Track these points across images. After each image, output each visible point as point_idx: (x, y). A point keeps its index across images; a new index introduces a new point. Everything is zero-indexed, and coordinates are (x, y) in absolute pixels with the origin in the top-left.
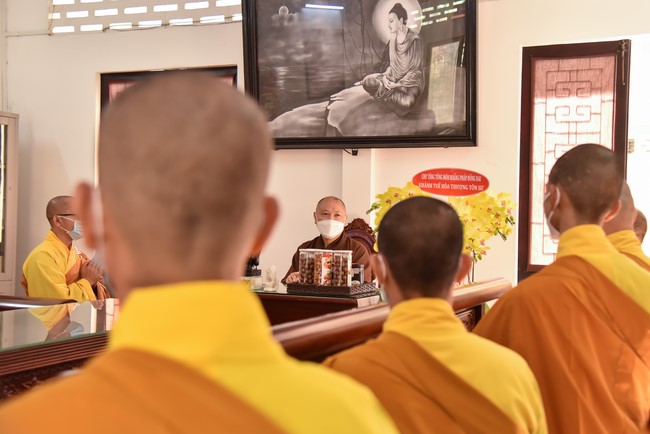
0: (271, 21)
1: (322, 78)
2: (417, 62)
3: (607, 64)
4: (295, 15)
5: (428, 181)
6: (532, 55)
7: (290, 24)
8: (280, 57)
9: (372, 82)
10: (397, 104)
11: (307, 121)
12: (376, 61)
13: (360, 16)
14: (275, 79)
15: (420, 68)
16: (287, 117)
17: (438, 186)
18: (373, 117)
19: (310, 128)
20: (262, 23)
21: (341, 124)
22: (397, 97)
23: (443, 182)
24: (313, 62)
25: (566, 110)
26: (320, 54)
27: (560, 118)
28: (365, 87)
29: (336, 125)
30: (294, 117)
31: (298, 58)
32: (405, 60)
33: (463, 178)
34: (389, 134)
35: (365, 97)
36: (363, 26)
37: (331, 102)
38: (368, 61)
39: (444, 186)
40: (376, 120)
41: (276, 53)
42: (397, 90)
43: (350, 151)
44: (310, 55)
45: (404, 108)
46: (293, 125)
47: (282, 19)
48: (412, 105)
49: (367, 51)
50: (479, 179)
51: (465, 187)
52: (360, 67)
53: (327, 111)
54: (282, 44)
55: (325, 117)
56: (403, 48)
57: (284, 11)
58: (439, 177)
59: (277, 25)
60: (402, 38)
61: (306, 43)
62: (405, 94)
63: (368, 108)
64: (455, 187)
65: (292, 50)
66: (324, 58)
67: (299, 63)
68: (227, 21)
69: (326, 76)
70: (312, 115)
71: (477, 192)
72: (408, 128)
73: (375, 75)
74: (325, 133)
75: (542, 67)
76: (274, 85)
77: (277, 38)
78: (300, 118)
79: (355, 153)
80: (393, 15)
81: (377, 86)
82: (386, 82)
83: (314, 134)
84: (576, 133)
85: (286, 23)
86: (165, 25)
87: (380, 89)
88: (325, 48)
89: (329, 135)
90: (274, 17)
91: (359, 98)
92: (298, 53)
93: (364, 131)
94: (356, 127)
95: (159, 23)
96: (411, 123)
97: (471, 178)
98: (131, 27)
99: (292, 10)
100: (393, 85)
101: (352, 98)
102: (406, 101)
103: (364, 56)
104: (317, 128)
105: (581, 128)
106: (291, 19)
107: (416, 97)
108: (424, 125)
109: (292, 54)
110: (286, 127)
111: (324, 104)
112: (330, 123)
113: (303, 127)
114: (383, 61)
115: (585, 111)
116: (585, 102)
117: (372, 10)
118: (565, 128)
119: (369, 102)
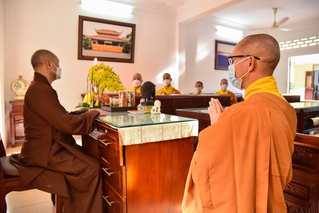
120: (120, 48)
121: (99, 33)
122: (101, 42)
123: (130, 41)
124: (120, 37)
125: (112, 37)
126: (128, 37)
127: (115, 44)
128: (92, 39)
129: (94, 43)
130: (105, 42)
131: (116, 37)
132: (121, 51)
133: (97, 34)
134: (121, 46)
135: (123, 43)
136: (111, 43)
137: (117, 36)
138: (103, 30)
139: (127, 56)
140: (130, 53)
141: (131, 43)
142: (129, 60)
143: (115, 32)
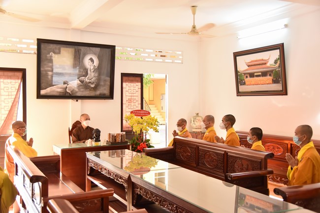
0: (46, 57)
2: (96, 75)
3: (139, 79)
5: (134, 113)
6: (123, 75)
8: (50, 69)
9: (82, 80)
10: (90, 86)
11: (59, 90)
12: (84, 74)
13: (79, 59)
14: (48, 76)
15: (97, 77)
16: (51, 88)
18: (82, 90)
19: (60, 92)
20: (43, 57)
21: (71, 92)
22: (90, 84)
25: (131, 90)
27: (129, 92)
28: (80, 81)
29: (69, 92)
30: (54, 89)
32: (93, 74)
33: (144, 112)
34: (87, 95)
36: (80, 63)
37: (68, 85)
39: (138, 114)
41: (48, 67)
42: (90, 82)
43: (75, 100)
45: (92, 88)
46: (54, 91)
47: (51, 56)
50: (148, 112)
51: (144, 114)
53: (67, 87)
54: (51, 64)
55: (66, 89)
56: (92, 70)
57: (52, 54)
58: (137, 112)
59: (49, 58)
60: (92, 68)
62: (92, 84)
63: (81, 87)
64: (142, 114)
70: (61, 88)
71: (147, 115)
72: (92, 94)
73: (83, 78)
74: (65, 94)
75: (124, 78)
76: (47, 78)
77: (49, 62)
78: (56, 89)
79: (77, 101)
80: (90, 61)
81: (84, 81)
82: (87, 80)
83: (61, 94)
85: (52, 58)
89: (66, 95)
90: (48, 55)
91: (78, 84)
93: (79, 94)
94: (76, 93)
96: (94, 92)
97: (146, 112)
99: (55, 54)
100: (89, 81)
101: (75, 84)
102: (93, 86)
104: (63, 92)
105: (134, 95)
106: (54, 57)
107: (96, 85)
108: (98, 93)
110: (51, 92)
111: (65, 85)
112: (67, 91)
113: (57, 92)
115: (135, 91)
116: (135, 88)
117: (83, 58)
118: (130, 95)
119: (81, 85)
120: (269, 78)
121: (249, 66)
122: (252, 75)
123: (279, 67)
124: (268, 65)
125: (261, 66)
126: (276, 62)
127: (264, 74)
128: (245, 74)
129: (247, 77)
130: (255, 74)
131: (264, 66)
132: (271, 82)
133: (247, 68)
134: (270, 75)
135: (272, 71)
136: (260, 74)
137: (266, 64)
138: (252, 62)
139: (278, 87)
140: (281, 82)
141: (280, 69)
142: (281, 91)
143: (262, 60)
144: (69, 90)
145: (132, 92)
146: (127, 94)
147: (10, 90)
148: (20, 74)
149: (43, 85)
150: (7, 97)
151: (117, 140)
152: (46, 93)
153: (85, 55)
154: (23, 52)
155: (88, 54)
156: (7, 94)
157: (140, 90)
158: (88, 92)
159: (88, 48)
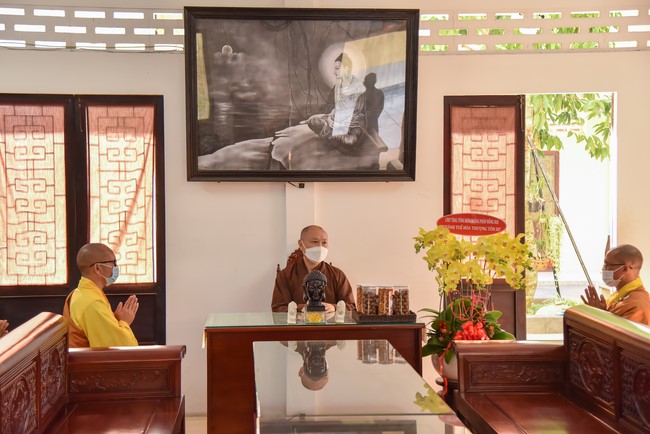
0: (213, 58)
1: (267, 115)
2: (361, 106)
3: (509, 113)
4: (240, 55)
5: (451, 224)
6: (451, 103)
7: (235, 63)
8: (222, 93)
9: (317, 122)
10: (341, 142)
11: (250, 155)
12: (321, 103)
13: (306, 61)
14: (217, 114)
15: (363, 112)
16: (228, 150)
17: (460, 228)
18: (317, 153)
21: (285, 159)
22: (341, 136)
23: (465, 224)
24: (257, 99)
25: (479, 151)
26: (264, 94)
27: (474, 157)
28: (310, 126)
29: (280, 159)
30: (236, 151)
31: (241, 96)
32: (349, 104)
33: (483, 221)
35: (309, 135)
36: (309, 70)
37: (276, 138)
38: (314, 103)
39: (465, 228)
40: (320, 156)
41: (218, 89)
43: (297, 184)
44: (255, 94)
45: (348, 146)
47: (225, 57)
48: (355, 143)
49: (312, 93)
50: (497, 222)
51: (484, 229)
52: (306, 108)
53: (271, 146)
54: (224, 81)
55: (270, 152)
56: (348, 93)
57: (227, 50)
58: (462, 220)
59: (220, 62)
60: (347, 84)
61: (251, 82)
62: (348, 134)
63: (313, 145)
64: (476, 228)
65: (236, 88)
66: (269, 97)
67: (243, 100)
68: (148, 50)
69: (271, 113)
70: (255, 149)
71: (495, 232)
73: (320, 116)
74: (268, 167)
75: (458, 113)
76: (217, 120)
77: (219, 74)
78: (243, 152)
79: (302, 186)
80: (339, 63)
81: (322, 126)
82: (331, 121)
83: (257, 168)
84: (488, 170)
85: (229, 62)
86: (71, 48)
87: (325, 128)
88: (270, 88)
89: (272, 169)
90: (217, 55)
91: (304, 136)
92: (243, 90)
93: (308, 166)
94: (300, 161)
95: (63, 44)
96: (354, 159)
97: (491, 222)
98: (24, 46)
99: (236, 49)
100: (337, 125)
101: (296, 135)
102: (350, 141)
103: (310, 97)
104: (261, 162)
105: (493, 165)
106: (235, 58)
107: (358, 136)
108: (366, 161)
109: (235, 91)
110: (227, 160)
111: (268, 140)
112: (274, 157)
113: (245, 160)
114: (328, 103)
115: (494, 152)
116: (494, 145)
117: (318, 56)
118: (479, 165)
119: (314, 139)
144: (280, 153)
145: (485, 156)
146: (468, 164)
147: (122, 157)
148: (148, 113)
149: (204, 142)
150: (115, 176)
151: (380, 309)
152: (215, 165)
153: (323, 46)
154: (156, 49)
155: (332, 42)
156: (115, 166)
157: (512, 150)
158: (336, 160)
159: (333, 25)
